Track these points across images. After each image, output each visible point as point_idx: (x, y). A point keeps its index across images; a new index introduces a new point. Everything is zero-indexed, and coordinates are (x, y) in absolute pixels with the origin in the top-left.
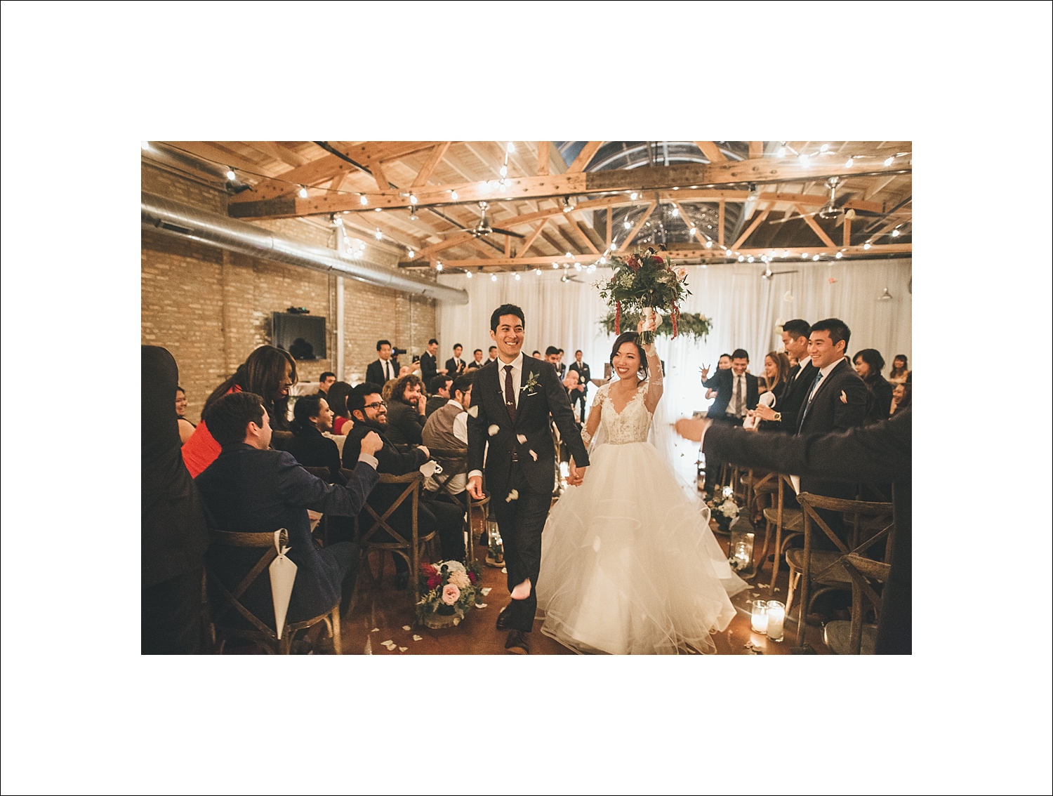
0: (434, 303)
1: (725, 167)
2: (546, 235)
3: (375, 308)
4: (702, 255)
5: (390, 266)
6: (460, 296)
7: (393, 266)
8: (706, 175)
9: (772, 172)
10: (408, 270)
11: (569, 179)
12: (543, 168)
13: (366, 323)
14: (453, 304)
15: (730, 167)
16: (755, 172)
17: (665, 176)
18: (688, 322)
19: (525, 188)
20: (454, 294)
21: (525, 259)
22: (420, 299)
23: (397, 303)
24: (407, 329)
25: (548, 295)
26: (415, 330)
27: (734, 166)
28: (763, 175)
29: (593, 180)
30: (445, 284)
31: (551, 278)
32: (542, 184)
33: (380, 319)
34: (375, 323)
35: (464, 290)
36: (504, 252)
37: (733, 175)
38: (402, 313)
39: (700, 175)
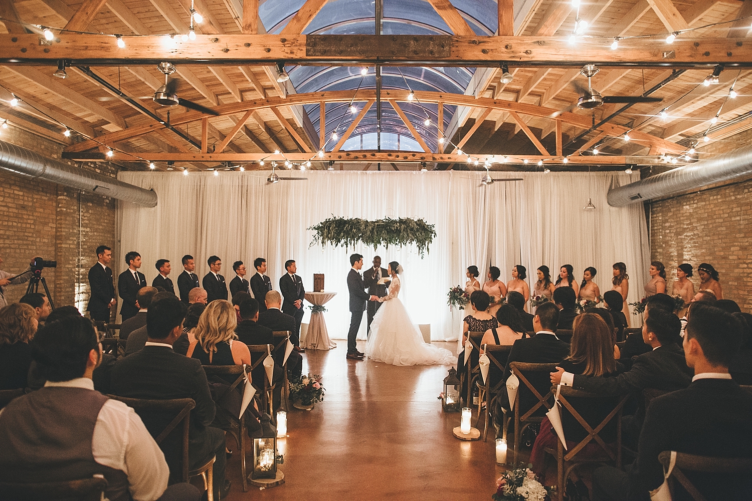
0: (114, 205)
1: (474, 42)
2: (249, 132)
3: (23, 207)
4: (422, 158)
5: (50, 156)
6: (145, 197)
7: (55, 156)
8: (454, 49)
9: (526, 52)
10: (77, 162)
11: (284, 40)
12: (250, 25)
13: (9, 226)
14: (138, 206)
15: (480, 42)
16: (506, 50)
17: (405, 46)
18: (412, 229)
19: (225, 47)
20: (138, 195)
21: (226, 155)
22: (93, 199)
23: (58, 202)
24: (74, 235)
25: (253, 199)
26: (85, 236)
27: (483, 42)
28: (517, 55)
29: (315, 45)
30: (127, 181)
31: (257, 178)
32: (249, 45)
33: (32, 222)
34: (24, 225)
35: (152, 190)
36: (200, 148)
37: (484, 51)
38: (67, 214)
39: (446, 48)
